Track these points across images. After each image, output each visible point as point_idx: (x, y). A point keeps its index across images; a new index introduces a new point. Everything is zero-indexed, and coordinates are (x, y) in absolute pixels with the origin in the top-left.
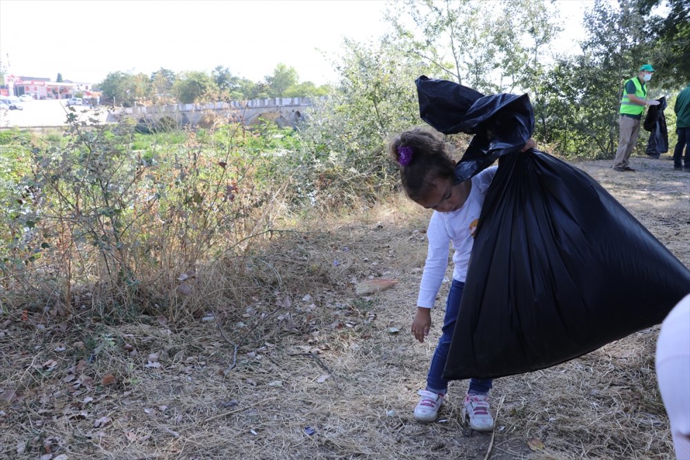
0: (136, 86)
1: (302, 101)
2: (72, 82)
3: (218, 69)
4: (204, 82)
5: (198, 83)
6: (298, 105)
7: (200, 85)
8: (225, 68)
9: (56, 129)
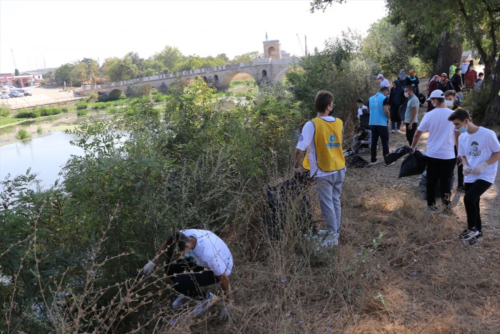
0: (80, 72)
1: (207, 70)
2: (29, 75)
3: (130, 54)
4: (128, 64)
5: (125, 66)
6: (205, 73)
7: (126, 67)
8: (134, 53)
9: (56, 105)
